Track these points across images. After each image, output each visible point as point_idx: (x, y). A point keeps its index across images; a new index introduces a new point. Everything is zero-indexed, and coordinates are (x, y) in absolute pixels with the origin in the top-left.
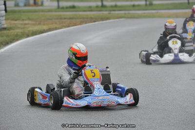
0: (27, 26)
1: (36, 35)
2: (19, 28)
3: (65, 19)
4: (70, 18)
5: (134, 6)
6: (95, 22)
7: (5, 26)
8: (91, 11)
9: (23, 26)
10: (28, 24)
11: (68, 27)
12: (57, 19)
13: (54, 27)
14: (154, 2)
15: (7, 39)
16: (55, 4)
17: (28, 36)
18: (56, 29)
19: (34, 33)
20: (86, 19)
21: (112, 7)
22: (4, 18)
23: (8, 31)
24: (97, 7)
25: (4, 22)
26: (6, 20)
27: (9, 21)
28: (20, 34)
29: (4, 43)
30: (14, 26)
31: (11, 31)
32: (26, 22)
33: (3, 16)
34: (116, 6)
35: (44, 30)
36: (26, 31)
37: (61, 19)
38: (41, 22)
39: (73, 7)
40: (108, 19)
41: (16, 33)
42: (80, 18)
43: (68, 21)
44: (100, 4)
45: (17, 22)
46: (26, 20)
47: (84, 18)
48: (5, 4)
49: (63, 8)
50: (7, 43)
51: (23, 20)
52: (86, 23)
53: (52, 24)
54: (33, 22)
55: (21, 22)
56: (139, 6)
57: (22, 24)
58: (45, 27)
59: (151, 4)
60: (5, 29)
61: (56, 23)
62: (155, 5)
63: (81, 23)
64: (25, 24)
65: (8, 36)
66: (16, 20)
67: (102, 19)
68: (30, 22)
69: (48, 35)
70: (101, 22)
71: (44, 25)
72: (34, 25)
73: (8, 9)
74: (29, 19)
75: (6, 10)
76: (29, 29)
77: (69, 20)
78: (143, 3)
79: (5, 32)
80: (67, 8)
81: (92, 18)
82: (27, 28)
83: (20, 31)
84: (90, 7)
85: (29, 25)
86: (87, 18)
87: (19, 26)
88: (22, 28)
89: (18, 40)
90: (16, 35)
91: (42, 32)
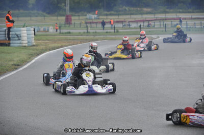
2: (42, 45)
4: (73, 40)
5: (107, 32)
7: (34, 44)
10: (48, 43)
11: (73, 45)
12: (65, 40)
14: (120, 31)
15: (38, 52)
17: (50, 50)
19: (53, 49)
20: (83, 40)
21: (93, 33)
24: (84, 33)
25: (33, 41)
31: (39, 47)
32: (46, 41)
33: (33, 38)
34: (96, 32)
36: (48, 47)
37: (67, 40)
38: (55, 41)
39: (69, 33)
43: (73, 42)
44: (86, 31)
48: (34, 30)
49: (63, 33)
50: (38, 55)
51: (43, 40)
55: (43, 42)
56: (110, 32)
58: (59, 45)
59: (118, 32)
60: (34, 45)
62: (120, 32)
63: (81, 43)
64: (46, 43)
65: (37, 50)
66: (39, 40)
71: (58, 43)
72: (51, 43)
73: (36, 33)
75: (35, 34)
78: (113, 31)
79: (35, 47)
80: (65, 33)
82: (47, 45)
83: (44, 47)
84: (80, 33)
88: (44, 45)
89: (44, 52)
90: (43, 50)
91: (58, 48)
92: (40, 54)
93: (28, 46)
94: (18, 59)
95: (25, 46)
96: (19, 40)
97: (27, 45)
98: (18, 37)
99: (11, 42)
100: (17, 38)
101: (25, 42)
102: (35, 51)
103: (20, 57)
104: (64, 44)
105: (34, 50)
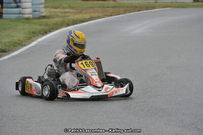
0: (67, 14)
1: (76, 24)
2: (58, 16)
3: (108, 7)
4: (113, 7)
6: (139, 11)
7: (44, 14)
9: (63, 15)
10: (69, 12)
11: (111, 16)
12: (100, 7)
13: (96, 16)
15: (46, 28)
17: (68, 25)
18: (98, 18)
19: (75, 22)
20: (130, 8)
22: (43, 5)
23: (47, 20)
25: (43, 10)
26: (45, 7)
27: (48, 9)
28: (59, 22)
29: (42, 32)
30: (54, 14)
31: (50, 20)
32: (67, 10)
33: (42, 4)
35: (85, 19)
36: (66, 20)
37: (104, 7)
38: (82, 10)
40: (154, 8)
41: (55, 22)
42: (124, 7)
45: (57, 10)
46: (67, 8)
47: (128, 7)
50: (46, 33)
51: (64, 8)
52: (130, 12)
53: (94, 12)
54: (74, 11)
55: (62, 10)
57: (62, 12)
58: (86, 16)
60: (44, 17)
61: (98, 12)
63: (125, 12)
64: (66, 12)
65: (47, 25)
66: (56, 8)
67: (147, 8)
68: (71, 10)
69: (89, 24)
70: (146, 11)
71: (85, 13)
72: (75, 13)
74: (70, 7)
76: (69, 18)
77: (112, 9)
79: (44, 20)
81: (136, 7)
82: (67, 16)
83: (60, 19)
85: (69, 14)
86: (132, 7)
87: (59, 14)
88: (62, 17)
89: (57, 29)
90: (56, 24)
91: (83, 21)
92: (50, 32)
93: (33, 18)
94: (7, 40)
95: (28, 19)
96: (18, 7)
97: (31, 16)
98: (16, 2)
99: (4, 10)
100: (14, 5)
101: (28, 11)
102: (43, 27)
103: (12, 36)
104: (96, 15)
105: (41, 25)
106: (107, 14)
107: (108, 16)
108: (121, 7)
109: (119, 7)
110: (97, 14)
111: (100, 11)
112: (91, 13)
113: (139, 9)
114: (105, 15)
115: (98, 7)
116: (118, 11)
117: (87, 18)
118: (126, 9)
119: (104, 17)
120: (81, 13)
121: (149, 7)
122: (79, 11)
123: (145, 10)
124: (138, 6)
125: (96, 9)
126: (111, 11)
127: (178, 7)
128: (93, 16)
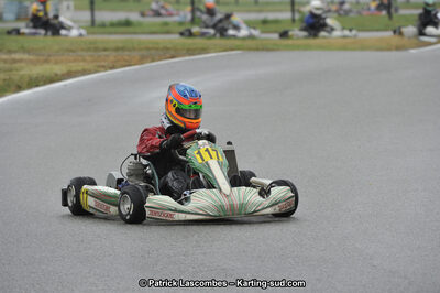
0: (17, 65)
1: (37, 86)
3: (105, 50)
4: (117, 49)
5: (265, 22)
6: (173, 57)
8: (168, 32)
9: (7, 66)
10: (21, 61)
11: (112, 68)
12: (89, 49)
13: (80, 68)
16: (86, 16)
17: (19, 88)
18: (84, 72)
19: (34, 82)
20: (153, 52)
24: (181, 23)
32: (17, 56)
35: (56, 75)
36: (15, 77)
37: (96, 49)
38: (49, 56)
39: (128, 23)
40: (204, 50)
42: (140, 49)
43: (112, 56)
44: (188, 17)
46: (15, 52)
47: (148, 49)
49: (103, 25)
51: (10, 52)
52: (153, 61)
53: (75, 61)
54: (31, 57)
55: (5, 57)
56: (276, 22)
57: (5, 61)
58: (59, 69)
61: (84, 60)
63: (142, 60)
64: (15, 61)
67: (191, 52)
68: (26, 57)
69: (65, 86)
70: (187, 58)
71: (56, 63)
74: (24, 50)
76: (22, 73)
77: (114, 53)
78: (287, 15)
80: (113, 25)
81: (167, 49)
82: (17, 70)
84: (166, 24)
85: (23, 64)
86: (157, 49)
88: (5, 71)
91: (51, 81)
104: (80, 66)
106: (103, 63)
107: (105, 68)
108: (134, 49)
109: (129, 50)
110: (82, 64)
111: (88, 59)
112: (70, 62)
113: (172, 52)
114: (99, 67)
115: (83, 50)
116: (127, 58)
117: (59, 72)
118: (145, 53)
119: (96, 72)
120: (46, 61)
121: (195, 50)
122: (42, 58)
123: (184, 55)
124: (169, 46)
125: (80, 53)
126: (112, 58)
127: (257, 49)
128: (74, 69)
